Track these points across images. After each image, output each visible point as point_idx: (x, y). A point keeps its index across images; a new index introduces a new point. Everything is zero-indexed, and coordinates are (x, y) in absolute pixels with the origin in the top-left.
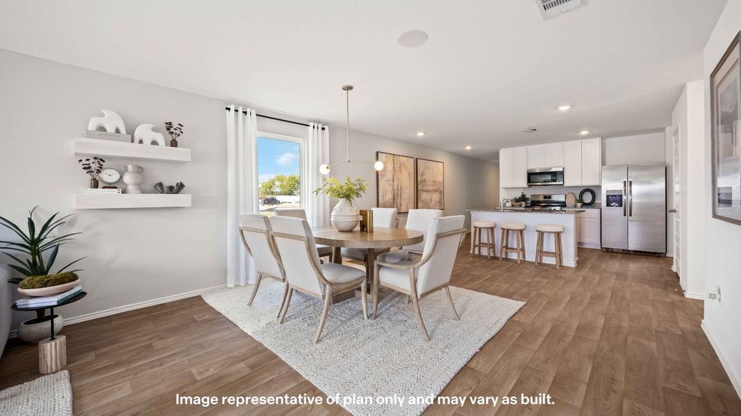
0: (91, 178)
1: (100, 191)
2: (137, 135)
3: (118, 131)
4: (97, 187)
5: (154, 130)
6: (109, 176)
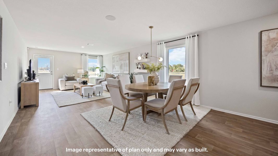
4: (138, 68)
5: (144, 55)
6: (139, 66)
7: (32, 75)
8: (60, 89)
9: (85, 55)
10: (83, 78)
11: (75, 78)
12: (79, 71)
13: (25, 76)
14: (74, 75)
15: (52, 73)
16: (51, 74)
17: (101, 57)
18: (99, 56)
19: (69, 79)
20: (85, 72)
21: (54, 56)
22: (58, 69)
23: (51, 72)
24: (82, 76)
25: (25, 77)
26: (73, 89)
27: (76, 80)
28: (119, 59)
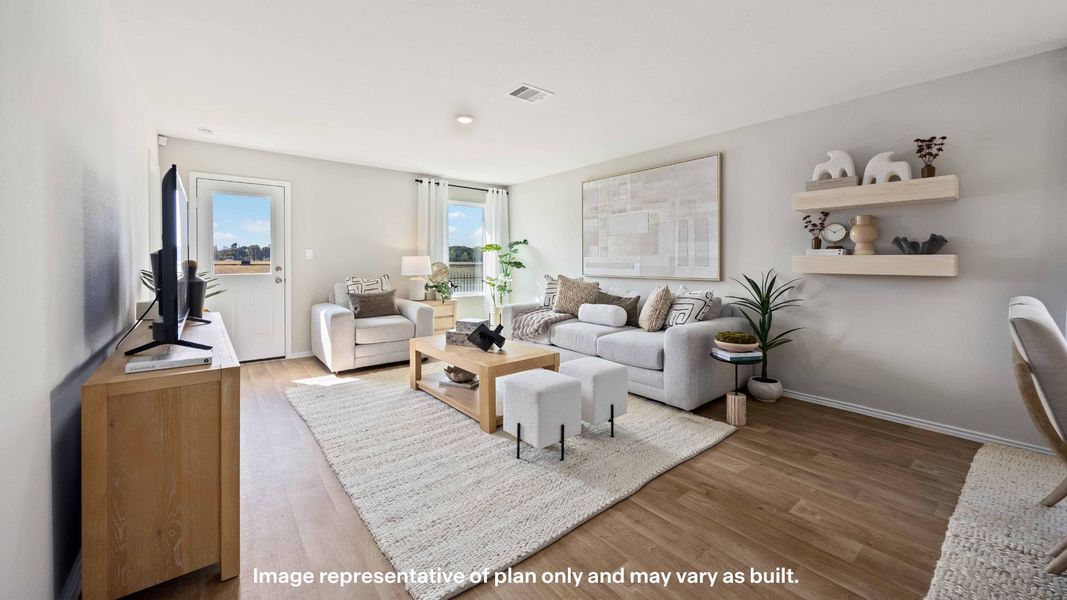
0: (813, 237)
1: (823, 252)
2: (868, 174)
3: (844, 174)
4: (819, 248)
5: (894, 159)
6: (834, 233)
7: (183, 296)
8: (329, 365)
9: (433, 181)
10: (426, 299)
11: (398, 301)
12: (409, 265)
13: (140, 293)
14: (387, 288)
15: (280, 274)
16: (278, 280)
17: (505, 191)
18: (495, 190)
19: (370, 306)
20: (435, 268)
21: (288, 185)
22: (309, 254)
23: (278, 269)
24: (424, 291)
25: (140, 305)
26: (406, 363)
27: (400, 312)
28: (634, 195)
